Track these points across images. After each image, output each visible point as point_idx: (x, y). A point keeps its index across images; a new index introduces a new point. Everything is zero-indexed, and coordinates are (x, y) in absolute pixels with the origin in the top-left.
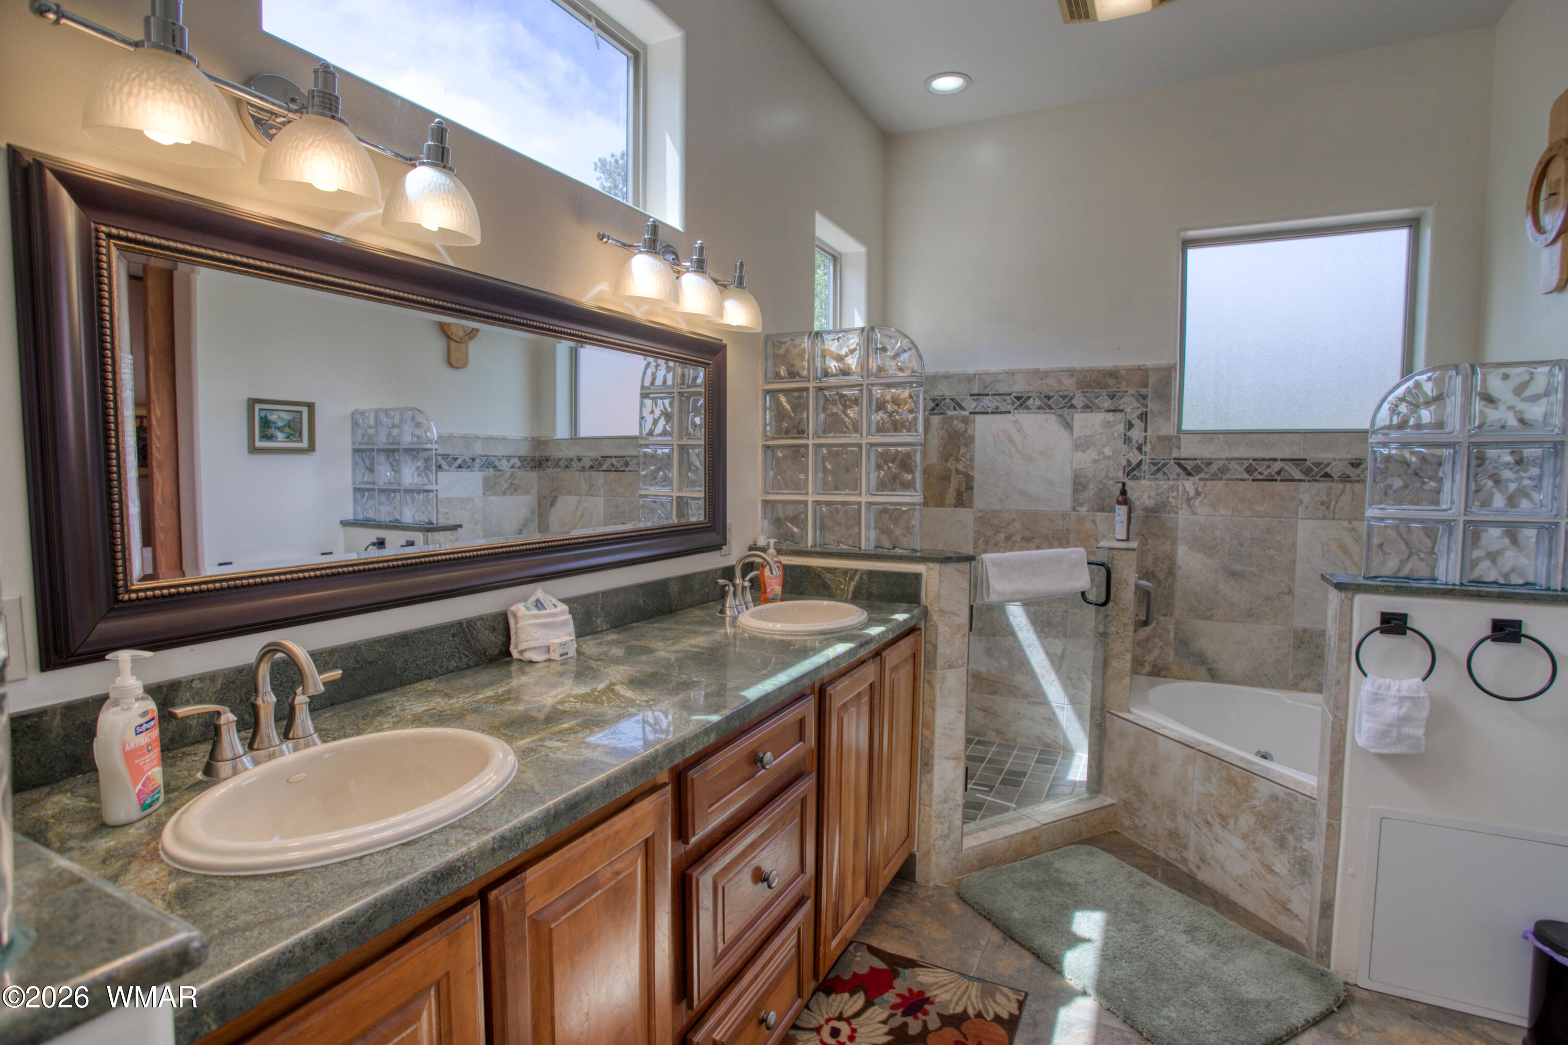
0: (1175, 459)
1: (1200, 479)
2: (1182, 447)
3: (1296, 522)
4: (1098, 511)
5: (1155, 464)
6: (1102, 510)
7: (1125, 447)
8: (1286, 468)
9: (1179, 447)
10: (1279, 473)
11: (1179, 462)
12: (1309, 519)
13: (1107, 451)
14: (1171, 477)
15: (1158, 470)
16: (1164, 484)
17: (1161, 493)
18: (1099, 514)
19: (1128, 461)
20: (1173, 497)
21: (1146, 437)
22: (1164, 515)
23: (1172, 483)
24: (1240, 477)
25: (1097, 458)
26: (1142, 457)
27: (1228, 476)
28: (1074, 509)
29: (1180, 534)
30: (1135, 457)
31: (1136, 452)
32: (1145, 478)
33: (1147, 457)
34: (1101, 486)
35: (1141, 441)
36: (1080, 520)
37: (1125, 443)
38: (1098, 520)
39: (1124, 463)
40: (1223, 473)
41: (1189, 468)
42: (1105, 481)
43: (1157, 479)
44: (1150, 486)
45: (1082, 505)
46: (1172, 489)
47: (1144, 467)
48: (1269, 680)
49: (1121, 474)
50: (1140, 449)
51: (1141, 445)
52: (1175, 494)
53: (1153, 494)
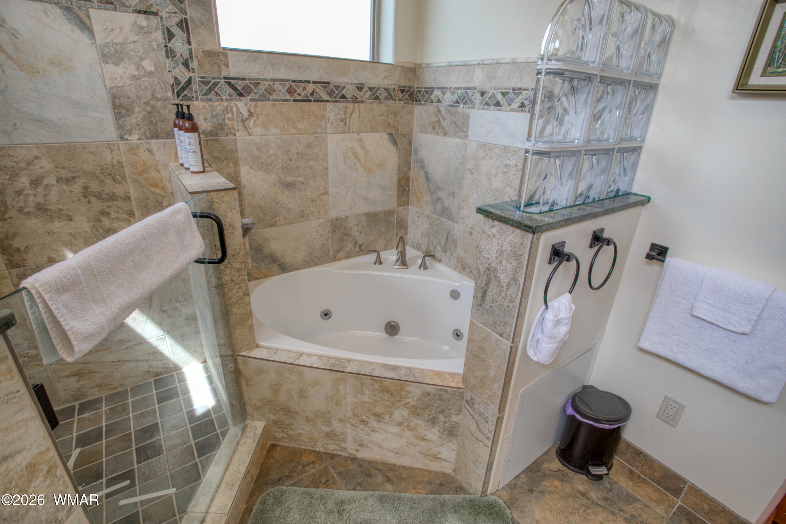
0: (225, 78)
1: (252, 100)
2: (230, 65)
3: (326, 136)
4: (152, 138)
5: (206, 83)
6: (157, 137)
7: (168, 61)
8: (317, 90)
9: (227, 65)
10: (312, 94)
11: (229, 81)
12: (335, 133)
13: (148, 65)
14: (224, 98)
15: (210, 90)
16: (219, 106)
17: (217, 115)
18: (154, 141)
19: (176, 79)
20: (229, 119)
21: (190, 51)
22: (222, 138)
23: (225, 104)
24: (283, 98)
25: (136, 73)
26: (191, 74)
27: (274, 97)
28: (122, 138)
29: (241, 155)
30: (184, 75)
31: (183, 68)
32: (197, 99)
33: (196, 75)
34: (149, 109)
35: (186, 55)
36: (132, 150)
37: (168, 57)
38: (155, 149)
39: (172, 81)
40: (270, 94)
41: (239, 88)
42: (152, 102)
43: (210, 100)
44: (204, 107)
45: (130, 132)
46: (227, 110)
47: (195, 87)
48: (319, 260)
49: (170, 94)
50: (186, 64)
51: (187, 60)
52: (230, 115)
53: (209, 116)
